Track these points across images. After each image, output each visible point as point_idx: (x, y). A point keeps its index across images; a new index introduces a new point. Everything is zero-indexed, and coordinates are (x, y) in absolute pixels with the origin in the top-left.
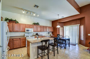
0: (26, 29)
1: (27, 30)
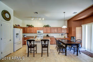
0: (38, 31)
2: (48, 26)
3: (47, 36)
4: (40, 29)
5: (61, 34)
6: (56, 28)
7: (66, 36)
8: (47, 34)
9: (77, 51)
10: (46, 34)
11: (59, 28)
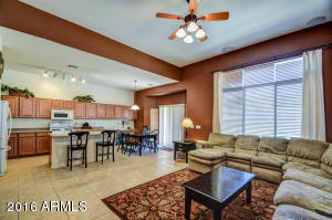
0: (53, 112)
1: (56, 115)
2: (87, 99)
3: (86, 125)
4: (65, 104)
5: (120, 122)
6: (111, 106)
7: (132, 125)
8: (84, 121)
9: (155, 148)
10: (80, 123)
11: (119, 106)
